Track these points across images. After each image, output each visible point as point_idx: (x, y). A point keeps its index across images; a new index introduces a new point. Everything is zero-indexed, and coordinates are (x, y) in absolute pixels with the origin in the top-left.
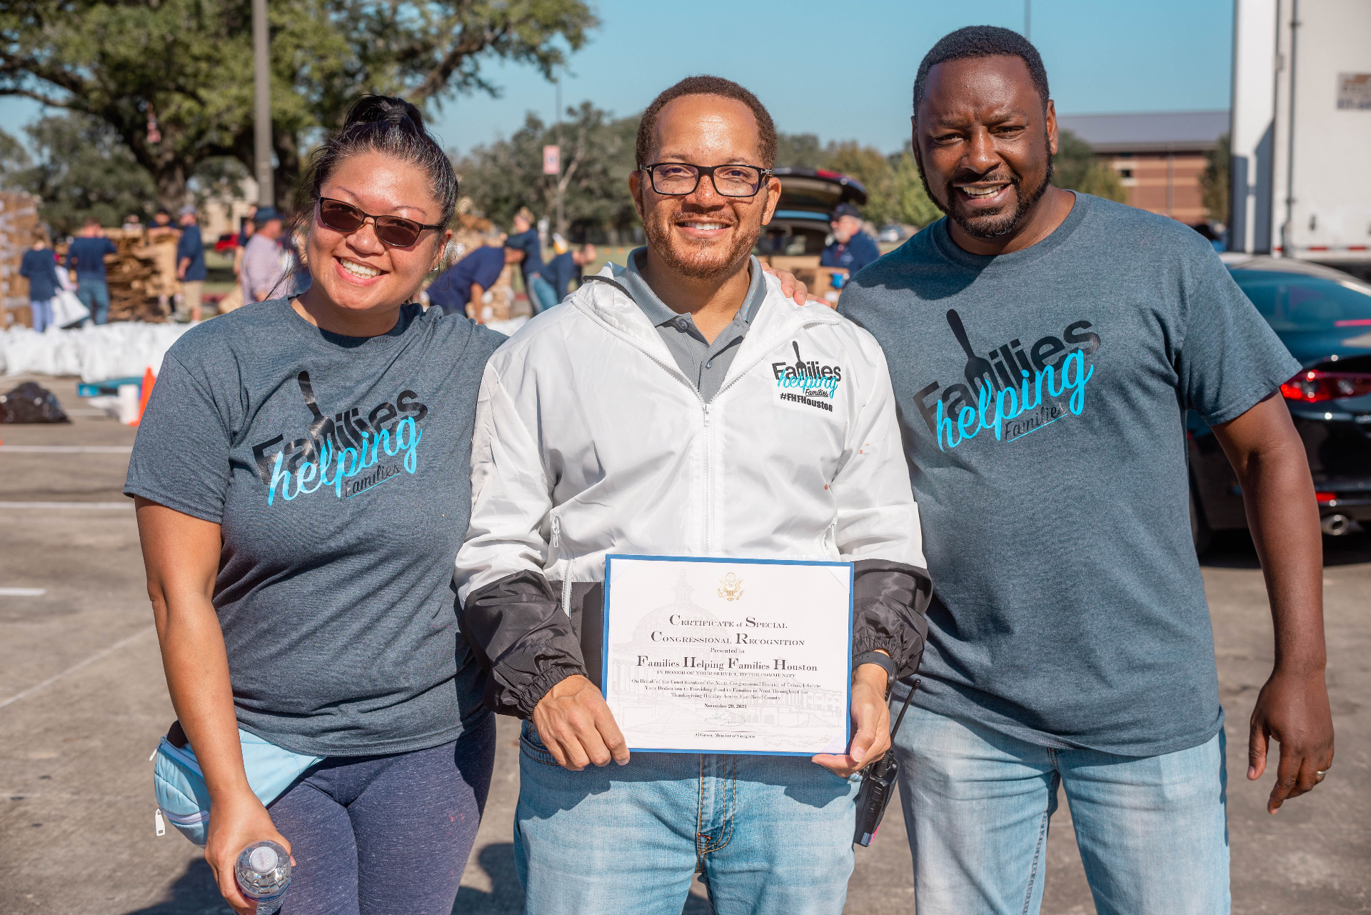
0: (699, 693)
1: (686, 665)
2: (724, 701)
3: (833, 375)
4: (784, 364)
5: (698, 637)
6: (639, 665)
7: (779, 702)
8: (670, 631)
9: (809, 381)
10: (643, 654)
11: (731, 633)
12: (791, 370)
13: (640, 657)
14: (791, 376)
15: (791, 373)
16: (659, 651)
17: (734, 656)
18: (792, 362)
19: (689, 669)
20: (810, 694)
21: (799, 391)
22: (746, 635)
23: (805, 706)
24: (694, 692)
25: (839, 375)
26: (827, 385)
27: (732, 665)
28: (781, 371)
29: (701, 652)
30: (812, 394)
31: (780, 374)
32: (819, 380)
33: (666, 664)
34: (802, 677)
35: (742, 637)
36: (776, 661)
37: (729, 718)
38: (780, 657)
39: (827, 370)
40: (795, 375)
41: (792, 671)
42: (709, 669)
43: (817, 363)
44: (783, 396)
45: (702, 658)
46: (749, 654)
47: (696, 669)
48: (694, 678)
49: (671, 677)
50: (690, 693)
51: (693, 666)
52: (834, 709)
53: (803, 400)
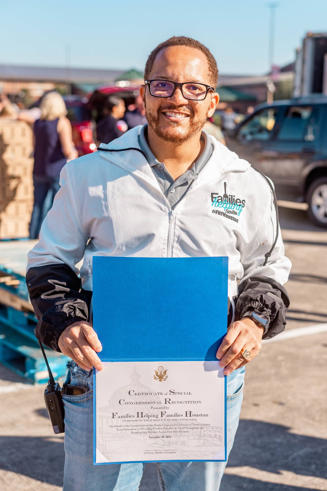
0: (146, 431)
1: (138, 417)
2: (159, 435)
3: (241, 204)
4: (217, 194)
5: (144, 401)
6: (113, 418)
7: (189, 434)
8: (129, 399)
9: (229, 205)
10: (115, 412)
11: (162, 398)
12: (220, 198)
13: (113, 414)
14: (220, 201)
15: (220, 199)
16: (124, 410)
17: (163, 411)
18: (222, 194)
19: (140, 418)
20: (205, 429)
21: (222, 210)
22: (170, 400)
23: (202, 435)
24: (142, 431)
25: (244, 204)
26: (237, 209)
27: (163, 415)
28: (215, 198)
29: (146, 409)
30: (229, 212)
31: (214, 199)
32: (234, 205)
33: (128, 416)
34: (200, 420)
35: (168, 400)
36: (186, 412)
37: (162, 443)
38: (188, 410)
39: (238, 201)
40: (222, 201)
41: (195, 417)
42: (151, 418)
43: (234, 196)
44: (213, 211)
45: (147, 412)
46: (172, 409)
47: (144, 418)
48: (143, 423)
49: (131, 423)
50: (141, 431)
51: (142, 417)
52: (218, 437)
53: (224, 215)
